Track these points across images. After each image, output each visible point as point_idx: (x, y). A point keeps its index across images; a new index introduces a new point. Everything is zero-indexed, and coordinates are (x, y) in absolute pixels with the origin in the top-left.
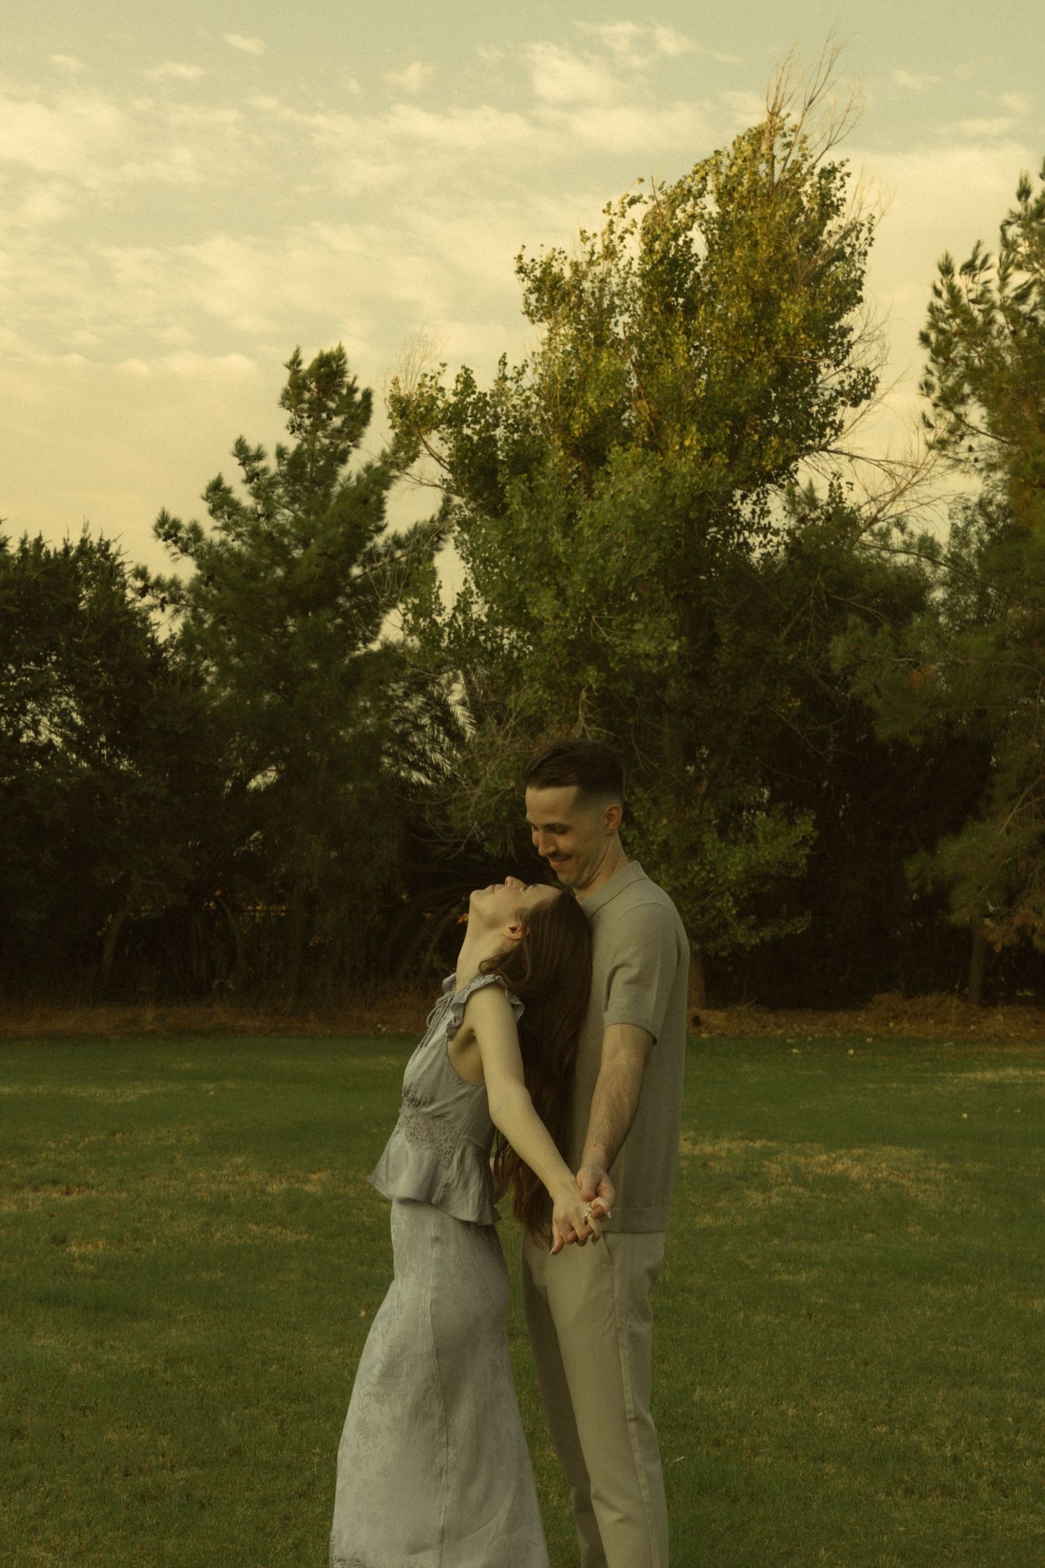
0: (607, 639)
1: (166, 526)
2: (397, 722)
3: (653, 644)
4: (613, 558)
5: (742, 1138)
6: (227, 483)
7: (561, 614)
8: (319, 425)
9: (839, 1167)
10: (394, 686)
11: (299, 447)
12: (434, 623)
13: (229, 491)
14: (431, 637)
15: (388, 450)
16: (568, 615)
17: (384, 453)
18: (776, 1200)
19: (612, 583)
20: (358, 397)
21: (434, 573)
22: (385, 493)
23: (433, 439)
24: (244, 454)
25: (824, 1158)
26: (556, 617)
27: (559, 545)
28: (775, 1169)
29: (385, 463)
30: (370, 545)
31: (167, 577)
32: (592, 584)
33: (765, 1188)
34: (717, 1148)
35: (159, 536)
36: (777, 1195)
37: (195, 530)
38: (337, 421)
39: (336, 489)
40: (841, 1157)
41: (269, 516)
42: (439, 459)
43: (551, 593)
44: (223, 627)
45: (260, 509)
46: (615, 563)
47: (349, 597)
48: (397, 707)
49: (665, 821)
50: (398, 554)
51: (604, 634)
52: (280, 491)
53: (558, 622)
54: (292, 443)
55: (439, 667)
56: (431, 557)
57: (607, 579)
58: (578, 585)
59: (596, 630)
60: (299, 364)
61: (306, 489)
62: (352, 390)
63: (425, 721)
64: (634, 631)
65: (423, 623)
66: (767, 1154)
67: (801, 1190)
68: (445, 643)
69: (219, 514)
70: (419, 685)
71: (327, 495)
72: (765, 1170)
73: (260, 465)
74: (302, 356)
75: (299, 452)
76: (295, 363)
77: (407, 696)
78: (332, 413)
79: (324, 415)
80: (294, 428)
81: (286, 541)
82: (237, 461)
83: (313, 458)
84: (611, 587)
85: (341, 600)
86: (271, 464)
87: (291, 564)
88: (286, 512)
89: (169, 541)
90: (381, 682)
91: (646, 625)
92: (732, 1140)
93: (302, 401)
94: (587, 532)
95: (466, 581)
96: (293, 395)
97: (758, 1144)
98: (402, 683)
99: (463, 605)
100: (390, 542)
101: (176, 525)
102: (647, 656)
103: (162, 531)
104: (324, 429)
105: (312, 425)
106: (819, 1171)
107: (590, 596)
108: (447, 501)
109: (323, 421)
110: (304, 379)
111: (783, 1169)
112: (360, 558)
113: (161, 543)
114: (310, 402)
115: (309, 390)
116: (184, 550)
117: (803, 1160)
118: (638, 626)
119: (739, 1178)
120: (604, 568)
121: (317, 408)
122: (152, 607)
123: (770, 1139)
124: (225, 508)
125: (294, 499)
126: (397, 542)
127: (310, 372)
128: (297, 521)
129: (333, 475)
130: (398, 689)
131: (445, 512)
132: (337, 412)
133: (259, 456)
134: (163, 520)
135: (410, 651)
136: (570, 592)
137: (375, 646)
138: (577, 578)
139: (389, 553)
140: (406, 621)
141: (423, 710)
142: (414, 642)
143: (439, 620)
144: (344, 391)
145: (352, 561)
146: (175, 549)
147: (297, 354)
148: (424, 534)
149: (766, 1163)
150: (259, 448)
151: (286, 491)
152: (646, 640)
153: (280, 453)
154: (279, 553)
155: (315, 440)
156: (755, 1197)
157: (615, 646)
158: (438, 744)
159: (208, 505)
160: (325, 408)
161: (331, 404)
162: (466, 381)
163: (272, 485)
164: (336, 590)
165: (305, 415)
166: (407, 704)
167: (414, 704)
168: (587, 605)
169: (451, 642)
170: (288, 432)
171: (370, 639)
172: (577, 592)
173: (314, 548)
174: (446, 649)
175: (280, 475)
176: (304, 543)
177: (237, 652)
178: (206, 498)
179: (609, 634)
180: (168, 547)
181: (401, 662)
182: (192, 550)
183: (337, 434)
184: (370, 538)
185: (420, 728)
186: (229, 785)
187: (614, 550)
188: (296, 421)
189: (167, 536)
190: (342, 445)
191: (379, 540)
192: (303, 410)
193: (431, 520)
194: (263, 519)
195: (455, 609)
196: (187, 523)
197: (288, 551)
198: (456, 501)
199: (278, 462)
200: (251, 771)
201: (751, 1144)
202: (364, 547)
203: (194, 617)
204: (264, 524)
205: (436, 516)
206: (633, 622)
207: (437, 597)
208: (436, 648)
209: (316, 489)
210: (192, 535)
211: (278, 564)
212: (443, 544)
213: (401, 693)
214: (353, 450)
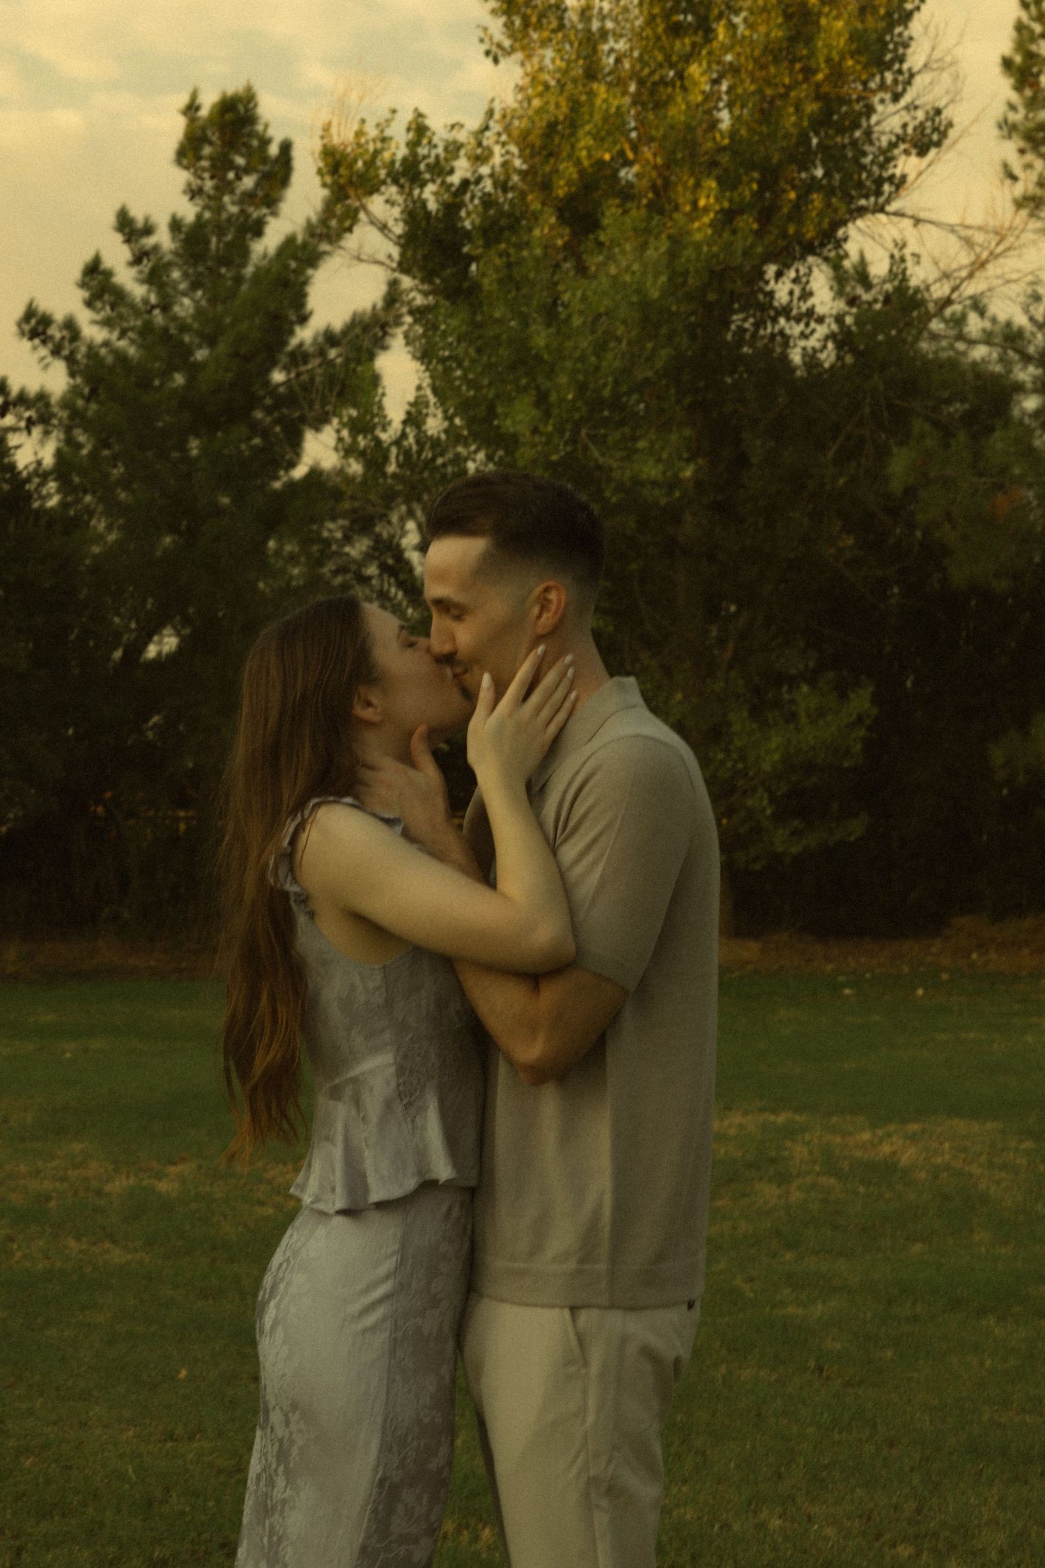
0: (601, 460)
1: (33, 322)
2: (336, 573)
3: (661, 467)
4: (610, 355)
5: (761, 1110)
6: (108, 262)
7: (541, 427)
8: (224, 187)
9: (886, 1149)
10: (330, 525)
11: (199, 217)
12: (378, 441)
13: (108, 274)
14: (375, 458)
15: (314, 219)
16: (550, 428)
17: (309, 222)
18: (796, 1196)
19: (609, 388)
20: (274, 150)
21: (375, 380)
22: (310, 272)
23: (376, 204)
24: (127, 227)
25: (866, 1136)
26: (535, 431)
27: (540, 338)
28: (799, 1152)
29: (312, 235)
30: (294, 342)
31: (33, 388)
32: (582, 388)
33: (782, 1179)
34: (726, 1123)
35: (22, 333)
36: (799, 1188)
37: (70, 325)
38: (248, 182)
39: (249, 270)
40: (889, 1135)
41: (165, 307)
42: (383, 228)
43: (529, 399)
44: (106, 453)
45: (153, 299)
46: (612, 360)
47: (269, 410)
48: (335, 553)
49: (679, 696)
50: (333, 353)
51: (596, 454)
52: (176, 274)
53: (537, 439)
54: (189, 211)
55: (389, 499)
56: (371, 357)
57: (601, 382)
58: (563, 388)
59: (586, 448)
60: (198, 109)
61: (210, 269)
62: (265, 142)
63: (372, 570)
64: (636, 451)
65: (362, 442)
66: (790, 1132)
67: (832, 1180)
68: (392, 468)
69: (99, 304)
70: (362, 524)
71: (238, 279)
72: (786, 1153)
73: (149, 241)
74: (198, 101)
75: (199, 223)
76: (191, 109)
77: (347, 539)
78: (241, 172)
79: (231, 175)
80: (194, 193)
81: (187, 339)
82: (119, 237)
83: (220, 230)
84: (606, 393)
85: (259, 415)
86: (163, 239)
87: (194, 370)
88: (186, 301)
89: (37, 341)
90: (312, 520)
91: (652, 443)
92: (746, 1113)
93: (199, 158)
94: (577, 321)
95: (419, 388)
96: (188, 152)
97: (781, 1119)
98: (341, 522)
99: (414, 418)
100: (321, 339)
101: (46, 321)
102: (655, 484)
103: (27, 328)
104: (232, 192)
105: (217, 188)
106: (858, 1154)
107: (579, 404)
108: (393, 284)
109: (230, 183)
110: (203, 129)
111: (811, 1152)
112: (284, 359)
113: (26, 345)
114: (211, 158)
115: (211, 143)
116: (56, 352)
117: (838, 1140)
118: (642, 444)
119: (749, 1166)
120: (597, 368)
121: (221, 166)
122: (14, 429)
123: (798, 1110)
124: (106, 297)
125: (195, 286)
126: (330, 338)
127: (210, 120)
128: (199, 312)
129: (245, 253)
130: (333, 529)
131: (393, 296)
132: (247, 170)
133: (148, 230)
134: (30, 313)
135: (350, 480)
136: (553, 398)
137: (299, 472)
138: (563, 380)
139: (322, 353)
140: (340, 440)
141: (368, 557)
142: (356, 467)
143: (384, 437)
144: (255, 143)
145: (272, 363)
146: (44, 351)
147: (194, 96)
148: (366, 328)
149: (789, 1144)
150: (147, 220)
151: (185, 275)
152: (651, 462)
153: (176, 225)
154: (178, 355)
155: (220, 208)
156: (768, 1193)
157: (611, 469)
158: (390, 599)
159: (85, 294)
160: (231, 166)
161: (240, 161)
162: (419, 129)
163: (169, 265)
164: (253, 402)
165: (206, 175)
166: (347, 549)
167: (357, 549)
168: (577, 416)
169: (399, 466)
170: (186, 198)
171: (292, 465)
172: (562, 400)
173: (222, 348)
174: (394, 476)
175: (176, 253)
176: (211, 341)
177: (125, 483)
178: (83, 285)
179: (603, 454)
180: (35, 348)
181: (337, 495)
182: (66, 352)
183: (249, 197)
184: (291, 332)
185: (365, 580)
186: (118, 654)
187: (612, 344)
188: (196, 183)
189: (33, 335)
190: (255, 214)
191: (305, 335)
192: (204, 169)
193: (374, 307)
194: (157, 312)
195: (405, 423)
196: (59, 317)
197: (189, 352)
198: (406, 282)
199: (174, 239)
200: (148, 635)
201: (772, 1118)
202: (285, 343)
203: (70, 441)
204: (158, 317)
205: (380, 304)
206: (635, 439)
207: (380, 401)
208: (384, 475)
209: (223, 270)
210: (65, 333)
211: (177, 369)
212: (388, 340)
213: (339, 535)
214: (270, 219)
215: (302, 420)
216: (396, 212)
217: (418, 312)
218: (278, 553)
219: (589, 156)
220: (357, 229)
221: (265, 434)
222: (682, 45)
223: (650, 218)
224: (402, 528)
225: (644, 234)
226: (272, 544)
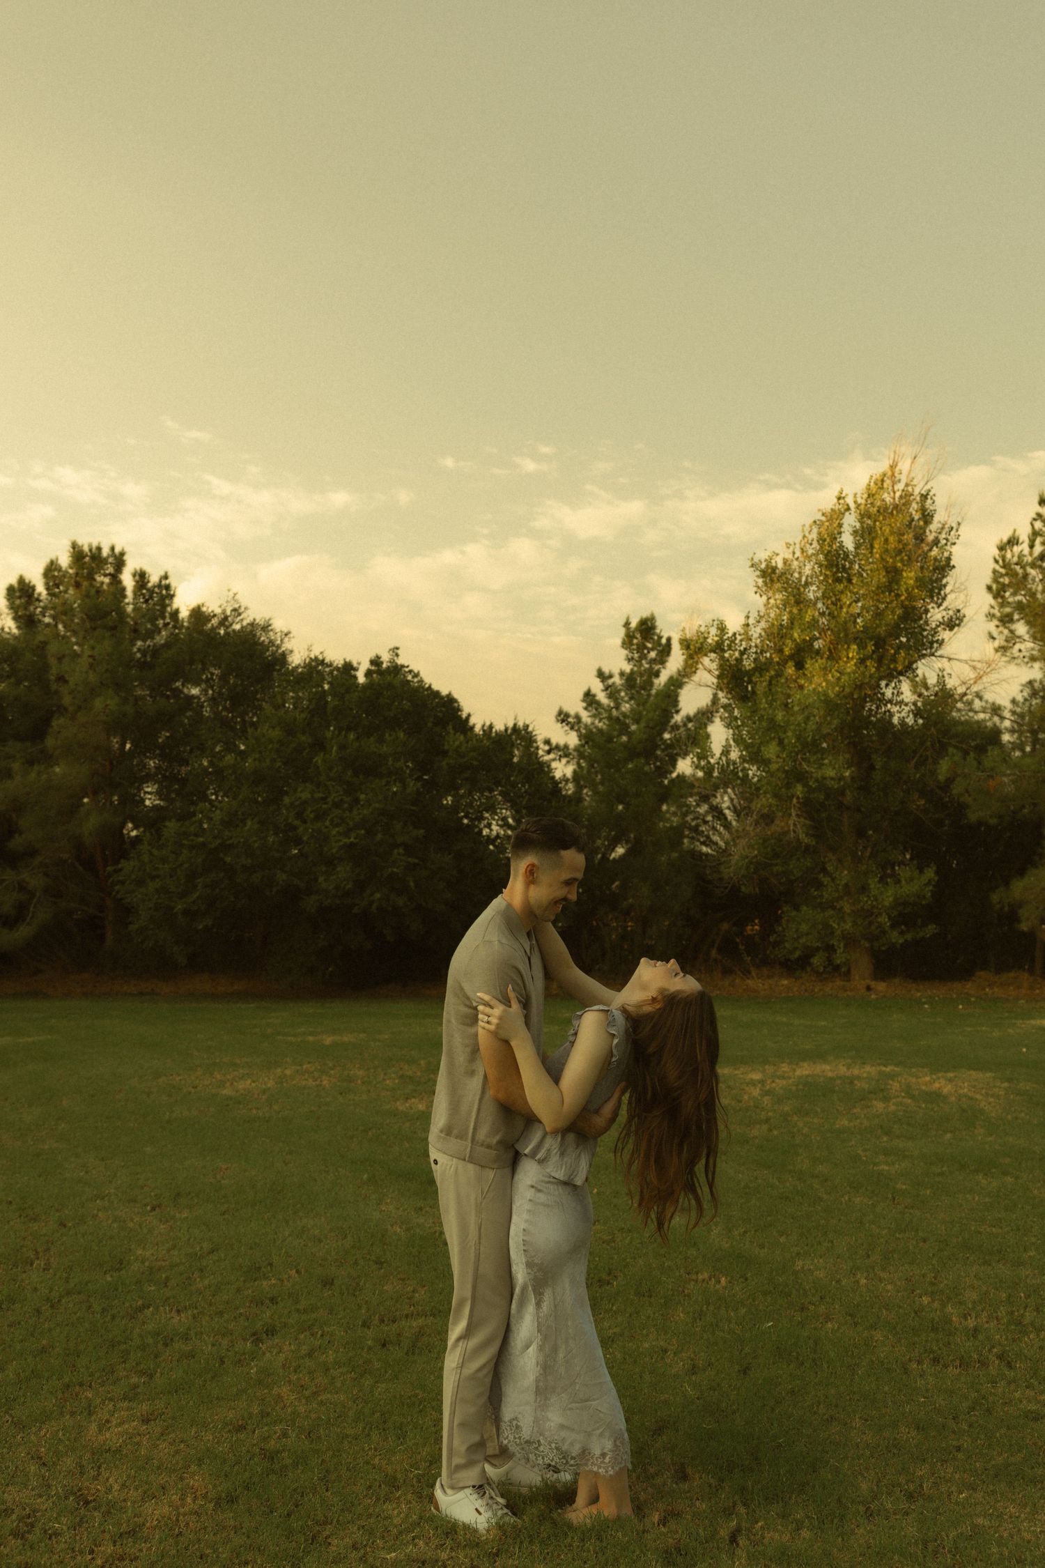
0: (807, 769)
1: (562, 716)
2: (693, 820)
3: (835, 771)
4: (811, 723)
5: (879, 1065)
6: (593, 691)
7: (781, 755)
8: (643, 657)
9: (937, 1085)
10: (691, 800)
11: (632, 670)
12: (709, 762)
13: (594, 696)
14: (709, 770)
15: (681, 668)
16: (784, 756)
17: (678, 670)
18: (892, 1108)
19: (810, 737)
20: (664, 641)
21: (708, 736)
22: (679, 690)
23: (706, 661)
24: (601, 675)
25: (928, 1079)
26: (778, 757)
27: (780, 716)
28: (895, 1086)
29: (680, 675)
30: (673, 721)
31: (562, 743)
32: (798, 738)
33: (886, 1099)
34: (863, 1070)
35: (558, 721)
36: (893, 1105)
37: (578, 717)
38: (653, 654)
39: (654, 692)
40: (939, 1078)
41: (617, 707)
42: (710, 671)
43: (774, 743)
44: (593, 770)
45: (612, 705)
46: (811, 726)
47: (663, 750)
48: (692, 812)
49: (846, 872)
50: (690, 725)
51: (805, 767)
52: (623, 694)
53: (779, 760)
54: (627, 668)
55: (716, 788)
56: (706, 726)
57: (807, 735)
58: (790, 738)
59: (801, 764)
60: (630, 624)
61: (637, 692)
62: (660, 638)
63: (709, 818)
64: (823, 764)
65: (703, 763)
66: (892, 1076)
67: (909, 1101)
68: (716, 774)
69: (590, 708)
70: (705, 798)
71: (649, 695)
72: (889, 1087)
73: (610, 681)
74: (630, 620)
75: (632, 672)
76: (627, 624)
77: (698, 805)
78: (649, 650)
79: (646, 651)
80: (629, 660)
81: (627, 721)
82: (598, 680)
83: (641, 675)
84: (809, 739)
85: (659, 752)
86: (617, 680)
87: (630, 734)
88: (627, 705)
89: (564, 724)
90: (682, 797)
91: (831, 762)
92: (873, 1065)
93: (633, 644)
94: (796, 708)
95: (727, 739)
96: (628, 642)
97: (888, 1069)
98: (694, 798)
99: (726, 752)
100: (685, 719)
101: (567, 715)
102: (832, 779)
103: (559, 718)
104: (646, 658)
105: (639, 657)
106: (924, 1088)
107: (797, 744)
108: (715, 695)
109: (645, 655)
110: (634, 632)
111: (901, 1086)
112: (669, 729)
113: (559, 725)
114: (637, 644)
115: (637, 638)
116: (572, 728)
117: (914, 1080)
118: (826, 761)
119: (870, 1092)
120: (805, 729)
121: (641, 648)
122: (554, 760)
123: (897, 1065)
124: (594, 706)
125: (631, 698)
126: (689, 719)
127: (637, 629)
128: (632, 710)
129: (652, 684)
130: (692, 801)
131: (715, 700)
132: (652, 649)
133: (611, 676)
134: (560, 712)
135: (698, 779)
136: (786, 741)
137: (674, 775)
138: (790, 734)
139: (685, 725)
140: (693, 762)
141: (707, 813)
142: (700, 774)
143: (712, 761)
144: (656, 638)
145: (664, 730)
146: (567, 728)
147: (628, 619)
148: (703, 714)
149: (891, 1082)
150: (610, 672)
151: (627, 694)
152: (830, 769)
153: (622, 674)
154: (624, 729)
155: (641, 665)
156: (879, 1106)
157: (812, 772)
158: (717, 830)
159: (584, 705)
160: (646, 647)
161: (649, 645)
162: (722, 629)
163: (619, 691)
164: (656, 747)
165: (635, 652)
166: (698, 809)
167: (703, 809)
168: (796, 750)
169: (719, 773)
170: (626, 662)
171: (671, 772)
172: (790, 742)
173: (643, 724)
174: (717, 777)
175: (622, 685)
176: (637, 722)
177: (602, 783)
178: (583, 701)
179: (808, 766)
180: (563, 727)
181: (693, 786)
182: (576, 728)
183: (653, 661)
184: (672, 717)
185: (706, 822)
186: (599, 856)
187: (812, 718)
188: (630, 655)
189: (563, 721)
190: (656, 667)
191: (678, 718)
192: (634, 650)
193: (707, 706)
194: (614, 710)
195: (721, 754)
196: (572, 713)
197: (628, 726)
198: (721, 694)
199: (621, 679)
200: (612, 848)
201: (884, 1069)
202: (670, 722)
203: (579, 764)
204: (615, 713)
205: (710, 703)
206: (823, 759)
207: (710, 748)
208: (712, 777)
209: (643, 692)
210: (575, 720)
211: (624, 735)
212: (714, 719)
213: (694, 803)
214: (663, 670)
215: (678, 754)
216: (715, 664)
217: (725, 707)
218: (668, 811)
219: (799, 638)
220: (698, 671)
221: (661, 761)
222: (840, 587)
223: (827, 663)
224: (722, 799)
225: (825, 670)
226: (664, 807)
